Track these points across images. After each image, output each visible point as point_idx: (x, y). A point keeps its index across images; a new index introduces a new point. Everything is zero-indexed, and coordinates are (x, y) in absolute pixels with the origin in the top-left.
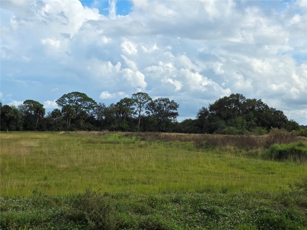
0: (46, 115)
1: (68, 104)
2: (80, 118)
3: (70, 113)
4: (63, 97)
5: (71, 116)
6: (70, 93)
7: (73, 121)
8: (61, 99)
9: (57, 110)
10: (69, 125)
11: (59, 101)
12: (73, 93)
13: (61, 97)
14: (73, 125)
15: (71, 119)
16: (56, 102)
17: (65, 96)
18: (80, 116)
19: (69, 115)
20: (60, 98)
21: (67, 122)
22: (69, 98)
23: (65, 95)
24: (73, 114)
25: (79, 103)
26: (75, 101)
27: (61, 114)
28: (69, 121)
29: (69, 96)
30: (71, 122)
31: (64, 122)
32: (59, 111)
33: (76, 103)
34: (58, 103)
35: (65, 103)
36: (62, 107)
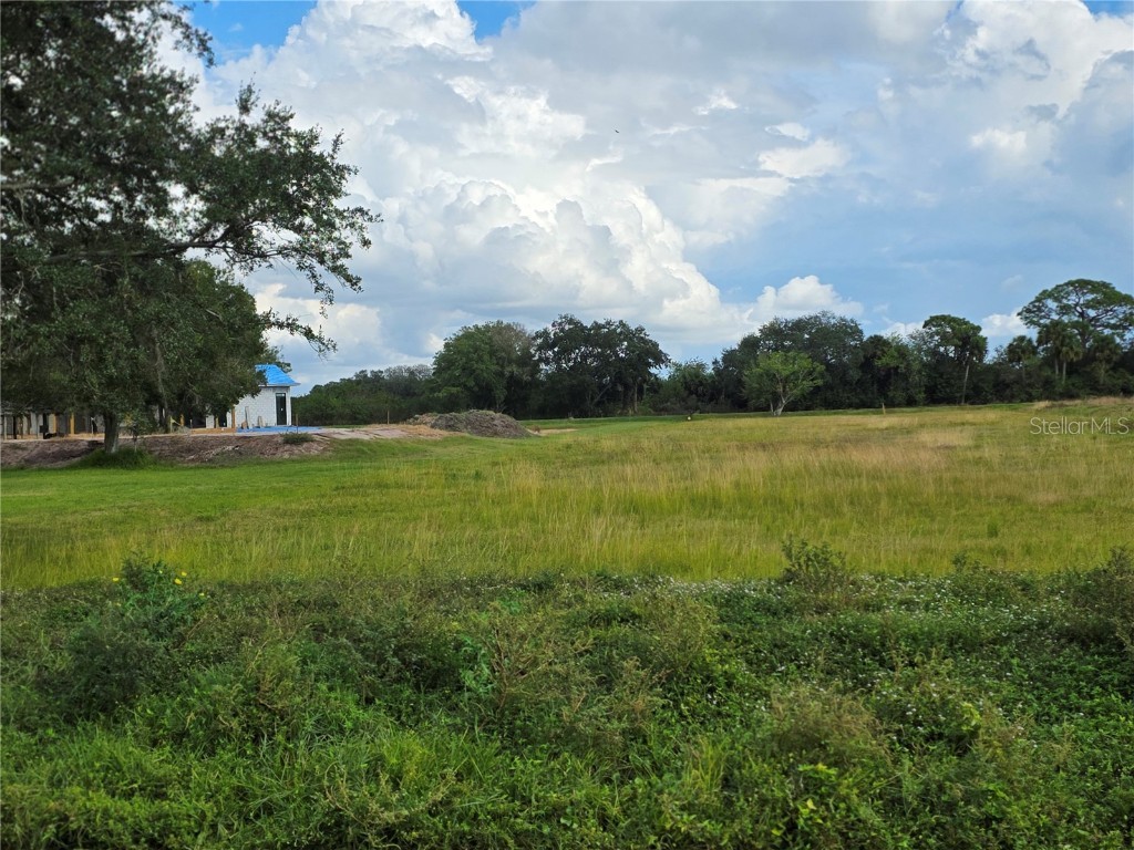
0: (990, 357)
1: (1055, 317)
2: (1094, 359)
3: (1062, 345)
4: (1038, 300)
5: (1067, 353)
6: (1062, 283)
7: (1073, 369)
8: (1035, 306)
9: (1022, 339)
10: (1062, 380)
11: (1028, 310)
12: (1070, 283)
13: (1033, 299)
14: (1076, 380)
15: (1068, 364)
16: (1019, 314)
17: (1045, 295)
18: (1095, 352)
19: (1060, 352)
20: (1032, 303)
21: (1054, 372)
22: (1057, 299)
23: (1045, 292)
24: (1072, 348)
25: (1092, 313)
26: (1078, 308)
27: (1034, 351)
28: (1061, 370)
29: (1057, 293)
30: (1069, 373)
31: (1047, 372)
32: (1030, 341)
33: (1082, 315)
34: (1026, 318)
35: (1047, 316)
36: (1037, 329)
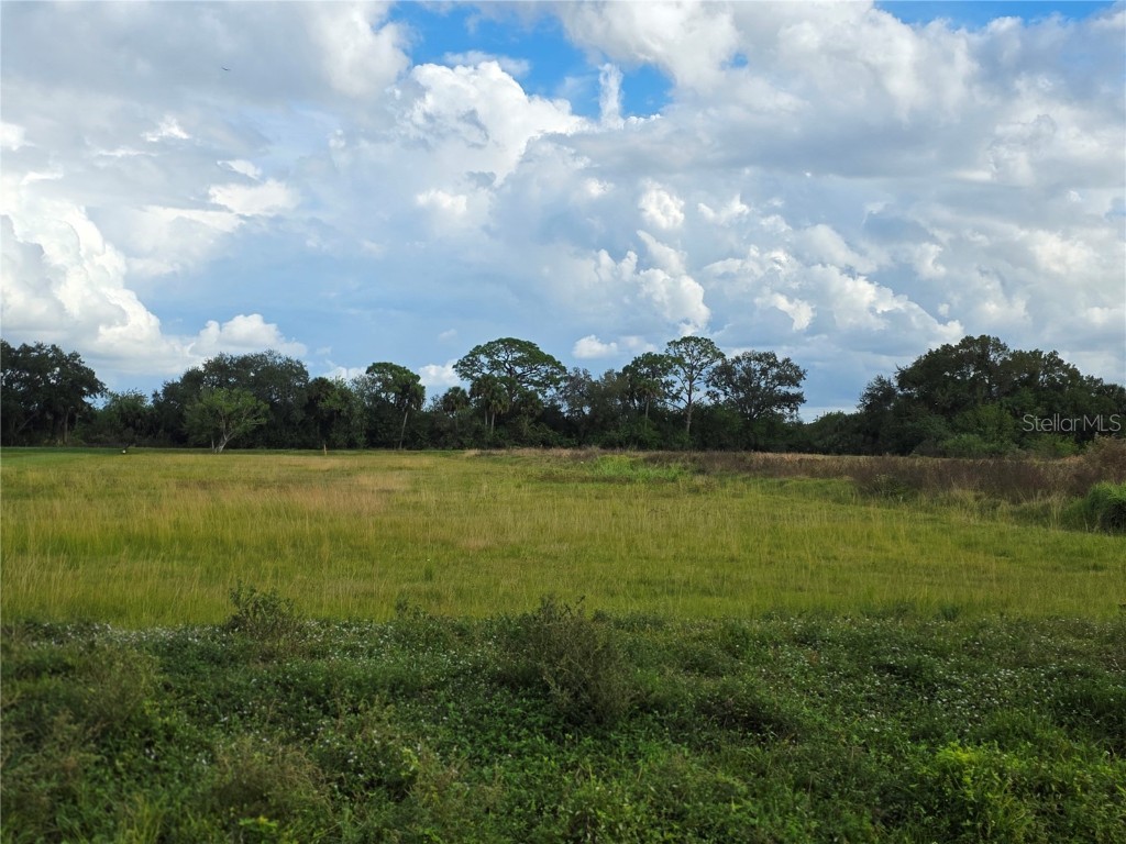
0: (427, 405)
1: (487, 372)
2: (519, 412)
3: (492, 398)
4: (472, 354)
5: (496, 405)
6: (493, 340)
7: (500, 421)
8: (469, 360)
9: (456, 389)
10: (490, 432)
11: (463, 364)
12: (501, 341)
13: (468, 353)
14: (503, 431)
15: (496, 415)
16: (454, 367)
17: (478, 350)
18: (520, 406)
19: (490, 404)
20: (466, 357)
21: (484, 422)
22: (488, 355)
23: (478, 347)
24: (500, 401)
25: (519, 370)
26: (507, 365)
27: (467, 402)
28: (490, 421)
29: (489, 349)
30: (496, 425)
31: (477, 423)
32: (464, 391)
33: (510, 371)
34: (461, 371)
35: (480, 370)
36: (470, 382)
